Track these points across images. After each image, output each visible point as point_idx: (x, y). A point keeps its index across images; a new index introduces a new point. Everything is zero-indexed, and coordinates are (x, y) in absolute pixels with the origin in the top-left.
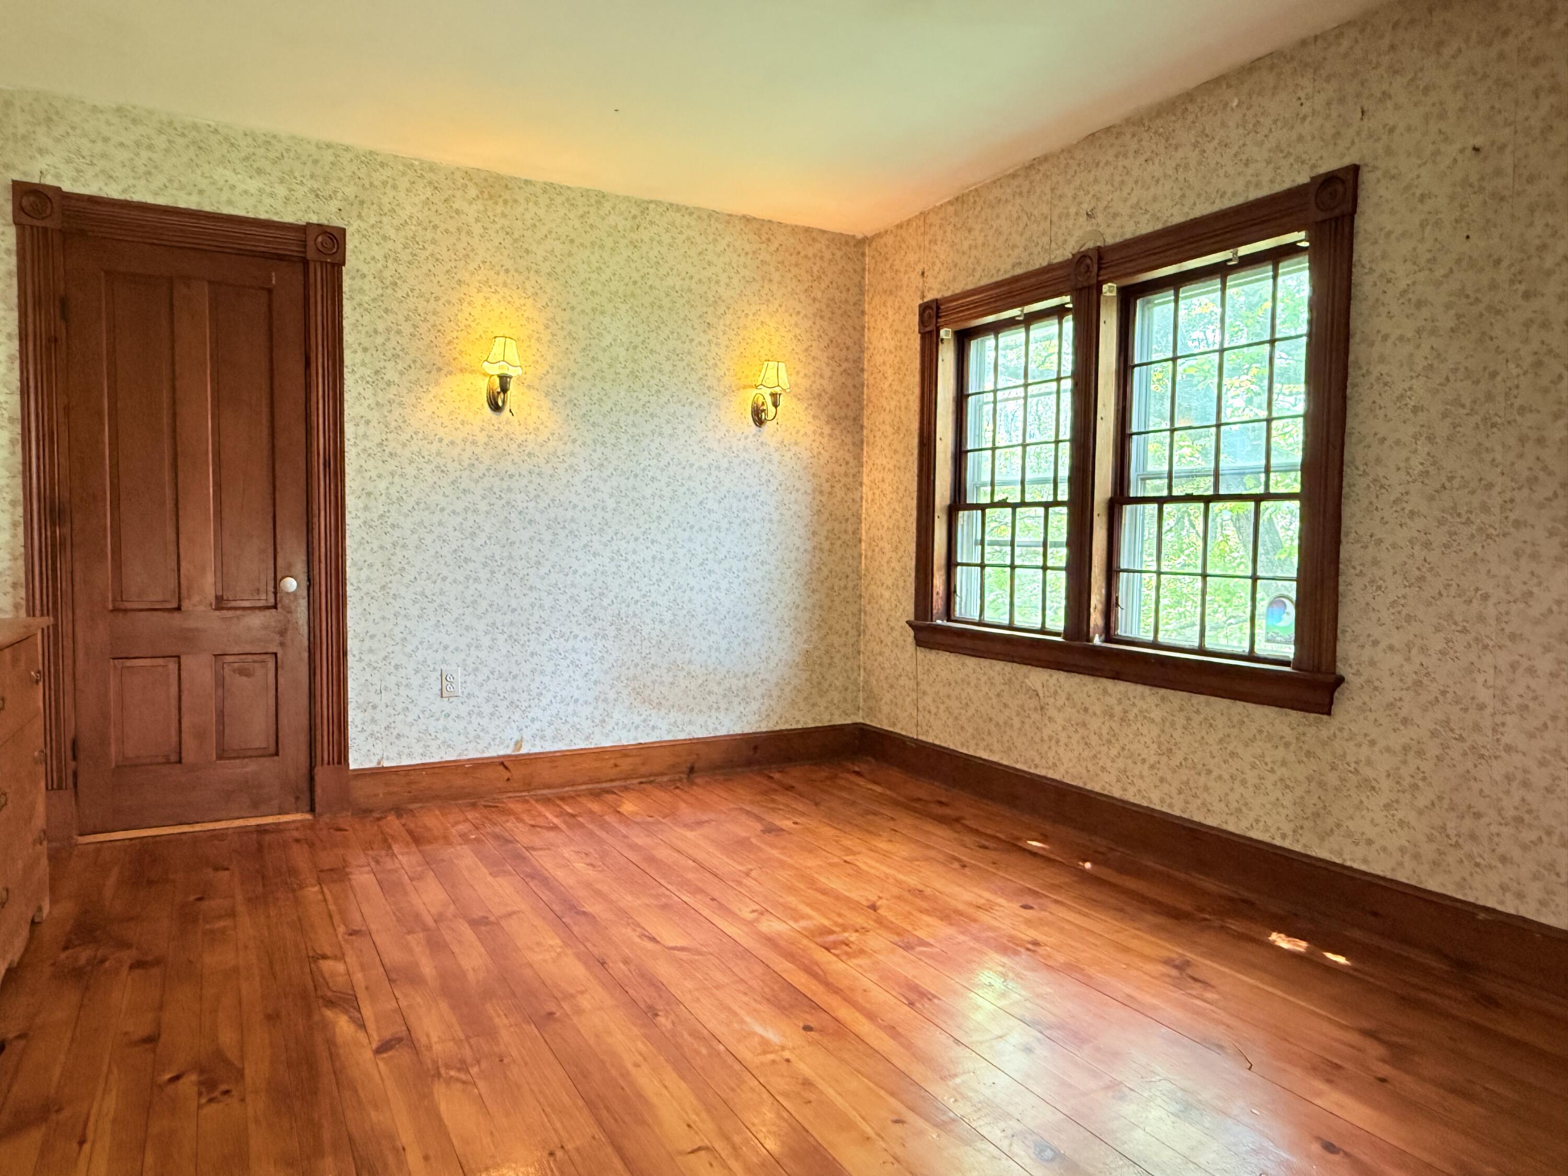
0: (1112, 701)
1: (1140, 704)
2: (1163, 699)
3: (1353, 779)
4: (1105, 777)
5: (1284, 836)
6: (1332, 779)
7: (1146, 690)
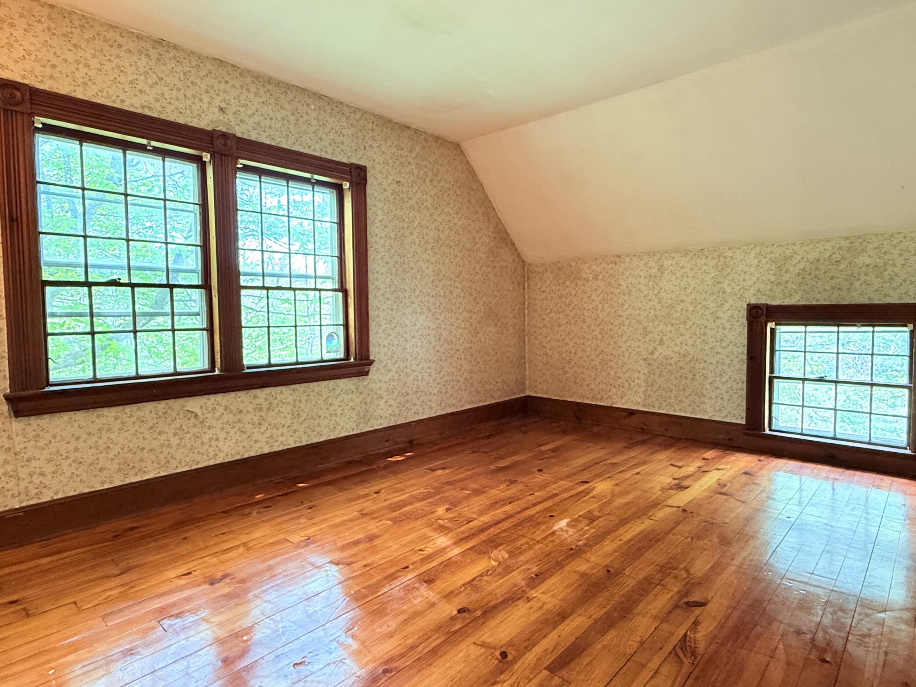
0: (261, 401)
1: (280, 397)
2: (294, 390)
3: (375, 396)
4: (258, 445)
5: (353, 430)
6: (369, 400)
7: (284, 388)
